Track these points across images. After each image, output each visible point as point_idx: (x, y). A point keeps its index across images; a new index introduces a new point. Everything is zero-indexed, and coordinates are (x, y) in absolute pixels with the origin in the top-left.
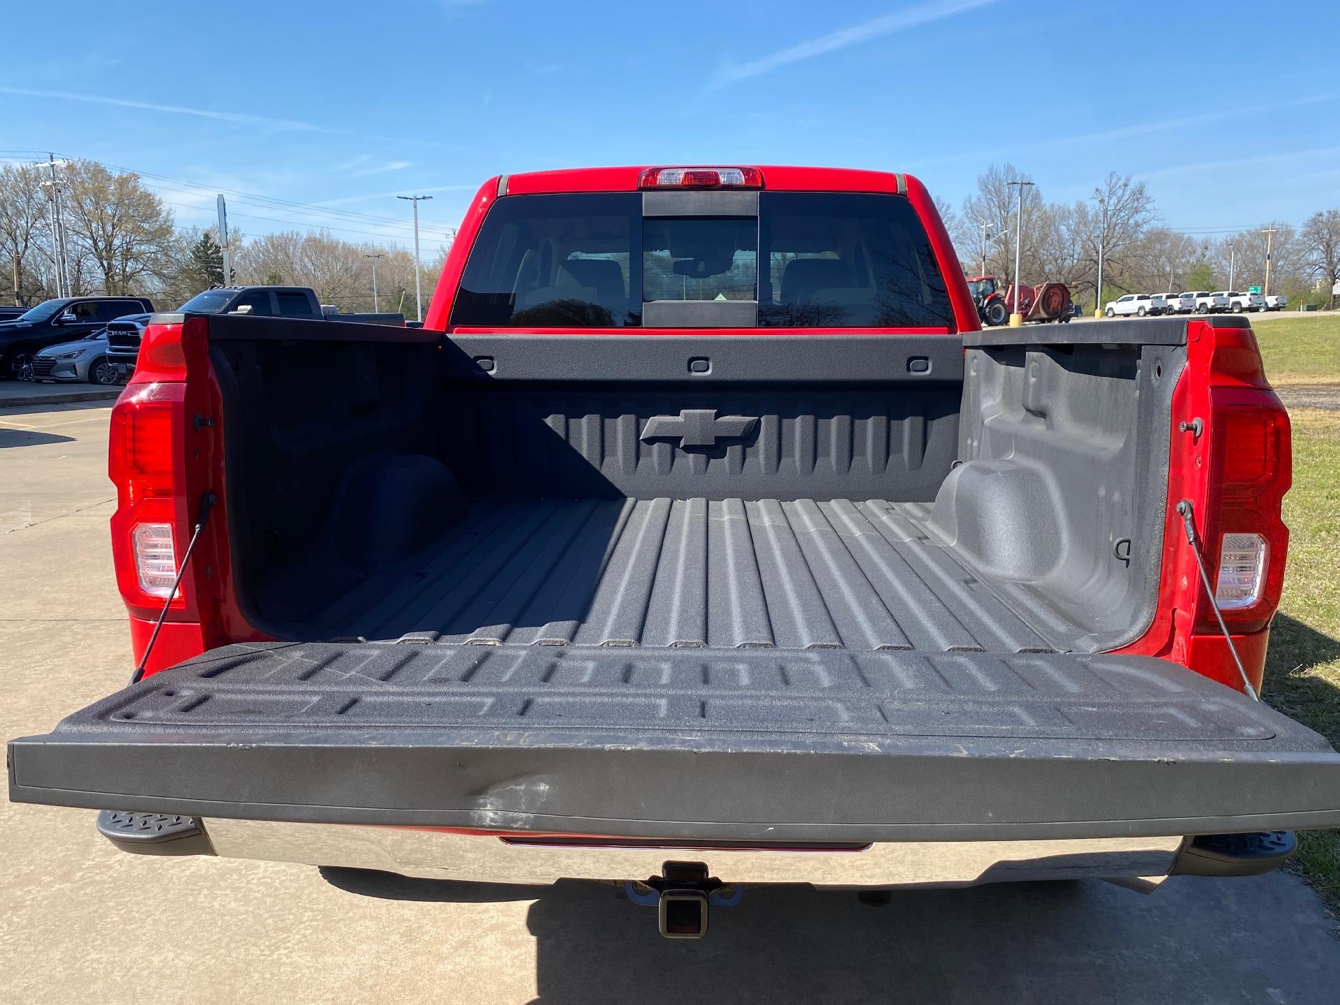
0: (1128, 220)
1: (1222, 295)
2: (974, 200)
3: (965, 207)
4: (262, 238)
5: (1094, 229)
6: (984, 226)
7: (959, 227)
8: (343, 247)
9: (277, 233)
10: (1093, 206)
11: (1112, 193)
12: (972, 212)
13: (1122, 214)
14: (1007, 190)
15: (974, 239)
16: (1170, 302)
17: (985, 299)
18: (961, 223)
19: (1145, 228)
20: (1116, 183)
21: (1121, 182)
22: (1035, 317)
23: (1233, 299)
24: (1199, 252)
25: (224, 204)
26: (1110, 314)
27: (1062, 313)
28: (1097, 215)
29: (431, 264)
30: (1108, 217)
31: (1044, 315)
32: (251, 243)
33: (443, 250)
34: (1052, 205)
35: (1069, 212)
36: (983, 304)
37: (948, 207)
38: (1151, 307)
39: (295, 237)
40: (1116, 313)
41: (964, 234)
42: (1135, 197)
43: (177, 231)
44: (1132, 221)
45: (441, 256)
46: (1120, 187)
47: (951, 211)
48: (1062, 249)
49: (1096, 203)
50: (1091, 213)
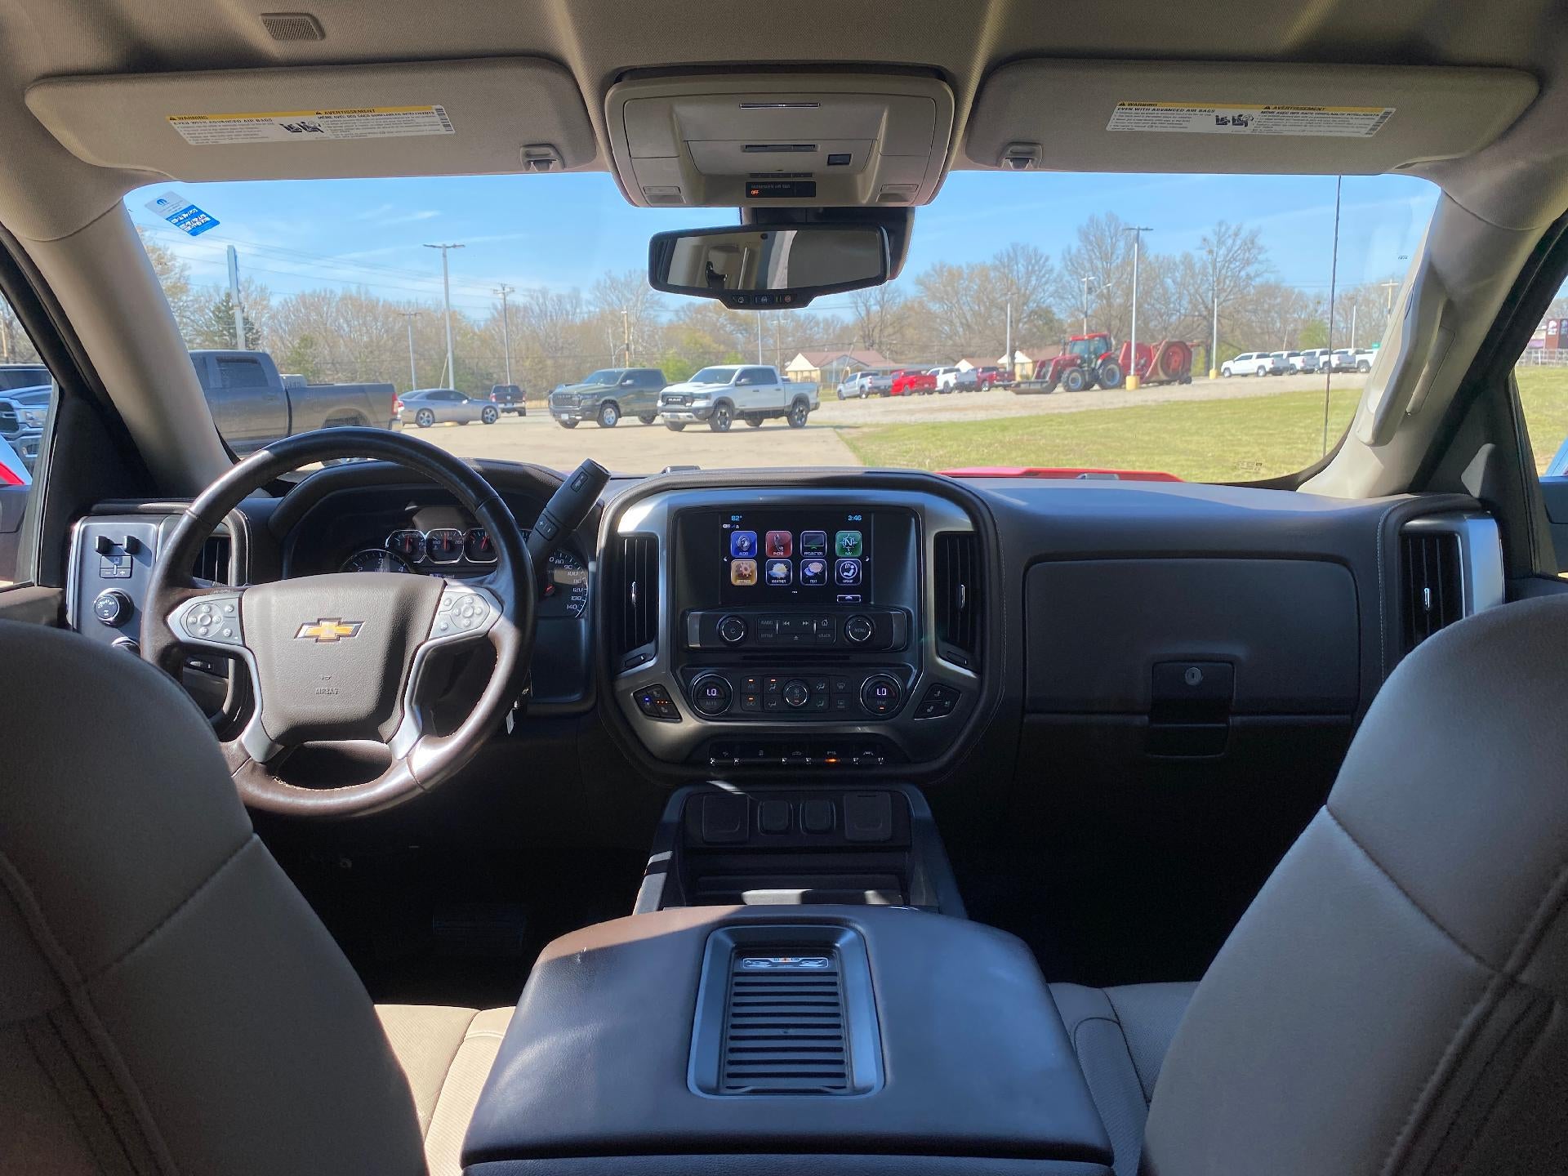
0: (1239, 272)
1: (1347, 352)
2: (1074, 251)
3: (1064, 258)
4: (293, 297)
5: (1201, 282)
6: (1085, 279)
7: (1058, 280)
8: (383, 306)
9: (308, 291)
10: (1200, 256)
11: (1221, 243)
12: (1073, 265)
13: (1232, 266)
14: (1110, 241)
15: (1074, 294)
16: (1293, 360)
17: (1097, 360)
18: (1060, 277)
19: (1258, 281)
20: (1225, 232)
21: (1231, 232)
22: (1153, 379)
23: (1359, 357)
24: (1311, 306)
25: (236, 257)
26: (1227, 374)
27: (1183, 374)
28: (1205, 267)
29: (482, 323)
30: (1218, 268)
31: (1162, 377)
32: (281, 302)
33: (495, 308)
34: (1157, 257)
35: (1175, 264)
36: (1096, 364)
37: (1047, 259)
38: (1272, 366)
39: (328, 296)
40: (1233, 372)
41: (1063, 287)
42: (1246, 247)
43: (195, 289)
44: (1243, 273)
45: (493, 314)
46: (1229, 236)
47: (1049, 263)
48: (1167, 303)
49: (1204, 254)
50: (1198, 265)
